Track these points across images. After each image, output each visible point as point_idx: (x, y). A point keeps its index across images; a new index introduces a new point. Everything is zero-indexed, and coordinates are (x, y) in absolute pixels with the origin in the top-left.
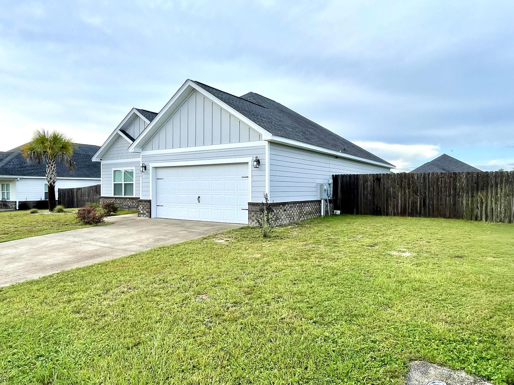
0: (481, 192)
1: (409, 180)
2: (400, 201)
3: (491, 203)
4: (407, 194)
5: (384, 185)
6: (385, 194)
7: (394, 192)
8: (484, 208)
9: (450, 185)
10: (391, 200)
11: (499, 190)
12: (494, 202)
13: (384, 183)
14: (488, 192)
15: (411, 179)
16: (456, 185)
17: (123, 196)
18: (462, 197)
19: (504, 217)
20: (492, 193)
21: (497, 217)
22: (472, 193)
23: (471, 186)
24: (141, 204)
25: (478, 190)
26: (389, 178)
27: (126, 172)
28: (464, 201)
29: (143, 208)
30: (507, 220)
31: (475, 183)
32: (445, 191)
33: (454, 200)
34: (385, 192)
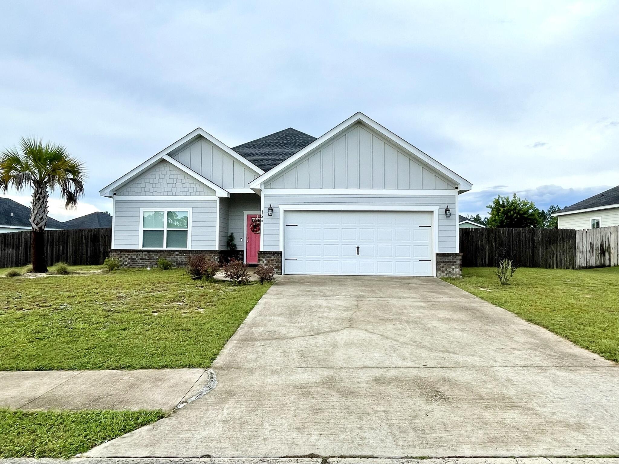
0: (552, 245)
1: (496, 234)
2: (487, 253)
3: (560, 254)
4: (494, 246)
5: (472, 238)
6: (474, 247)
7: (482, 246)
8: (555, 258)
9: (529, 240)
10: (479, 253)
11: (565, 244)
12: (562, 254)
13: (473, 236)
14: (557, 245)
15: (497, 233)
16: (534, 239)
17: (165, 248)
18: (539, 250)
19: (569, 265)
20: (560, 246)
21: (564, 265)
22: (547, 246)
23: (546, 240)
24: (264, 258)
25: (550, 244)
26: (477, 232)
27: (169, 213)
28: (540, 252)
29: (269, 262)
30: (571, 267)
31: (548, 238)
32: (525, 245)
33: (533, 252)
34: (474, 245)
